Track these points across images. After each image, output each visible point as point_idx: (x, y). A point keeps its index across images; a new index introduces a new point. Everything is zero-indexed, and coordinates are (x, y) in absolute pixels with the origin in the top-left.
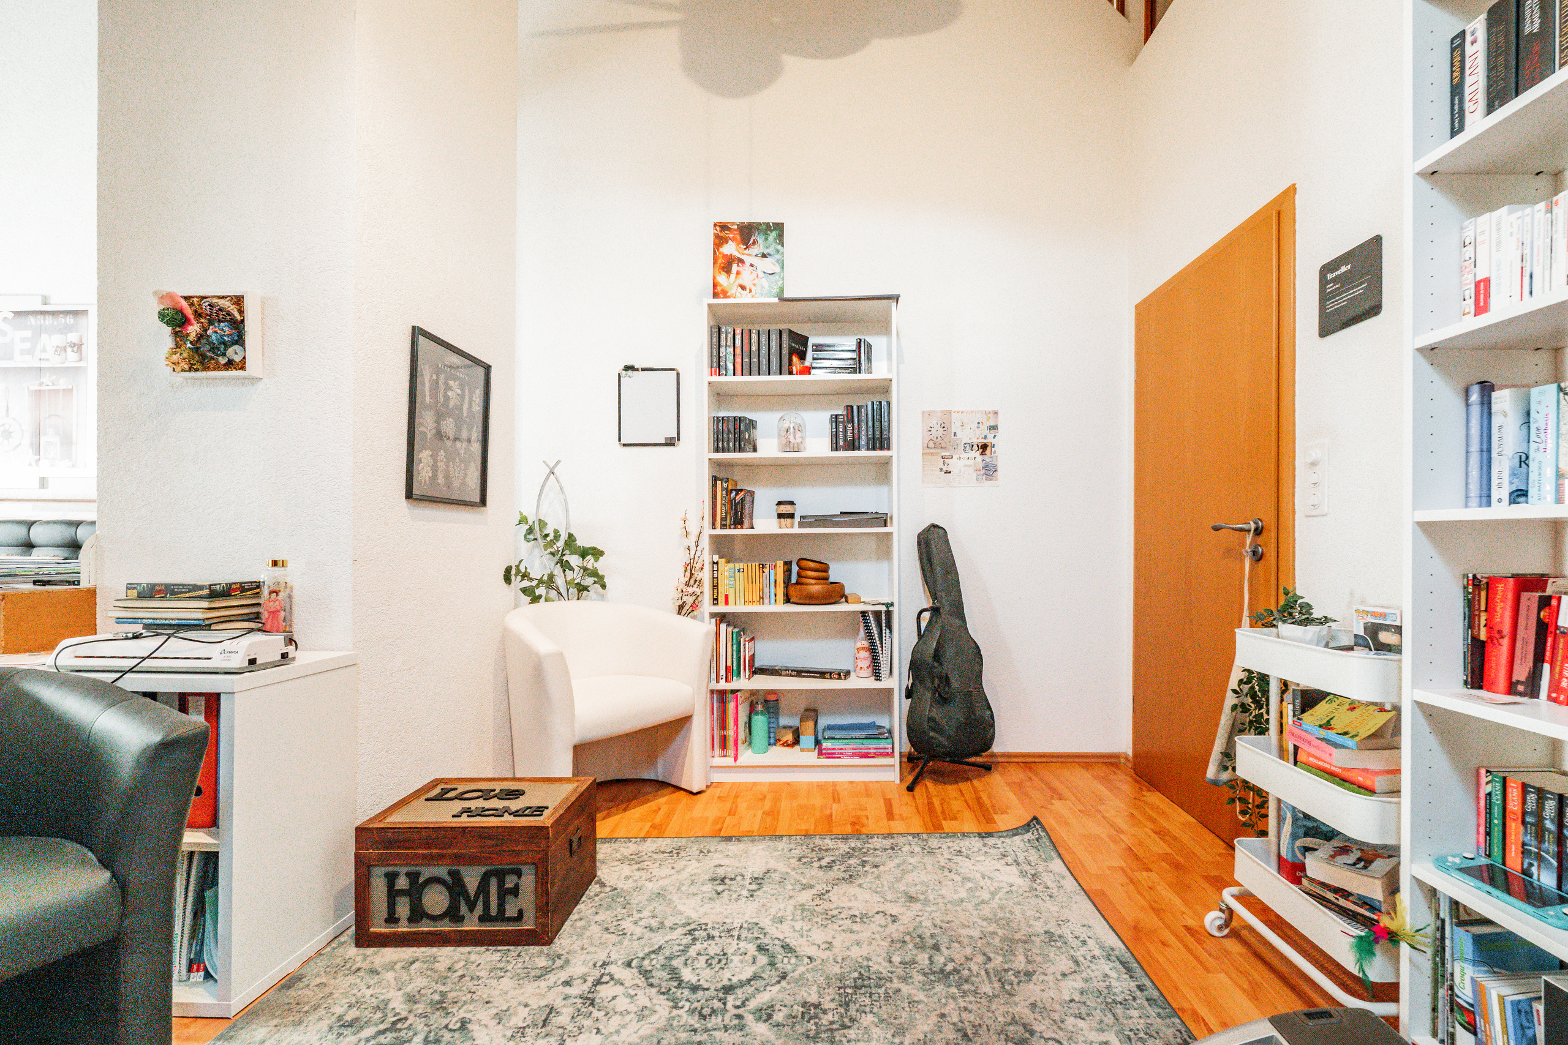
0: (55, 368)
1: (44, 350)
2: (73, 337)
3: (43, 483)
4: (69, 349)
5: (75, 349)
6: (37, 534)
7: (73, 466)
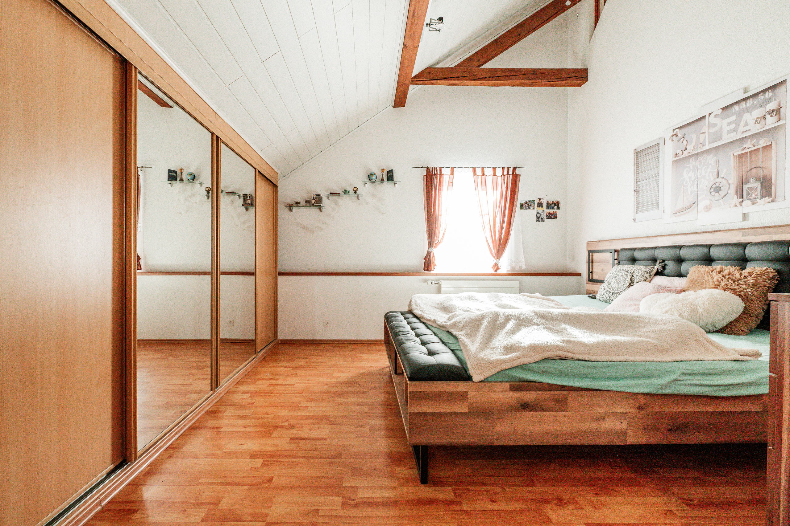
0: (756, 134)
1: (746, 124)
2: (772, 106)
3: (745, 217)
4: (768, 116)
5: (774, 114)
6: (750, 252)
7: (773, 201)
